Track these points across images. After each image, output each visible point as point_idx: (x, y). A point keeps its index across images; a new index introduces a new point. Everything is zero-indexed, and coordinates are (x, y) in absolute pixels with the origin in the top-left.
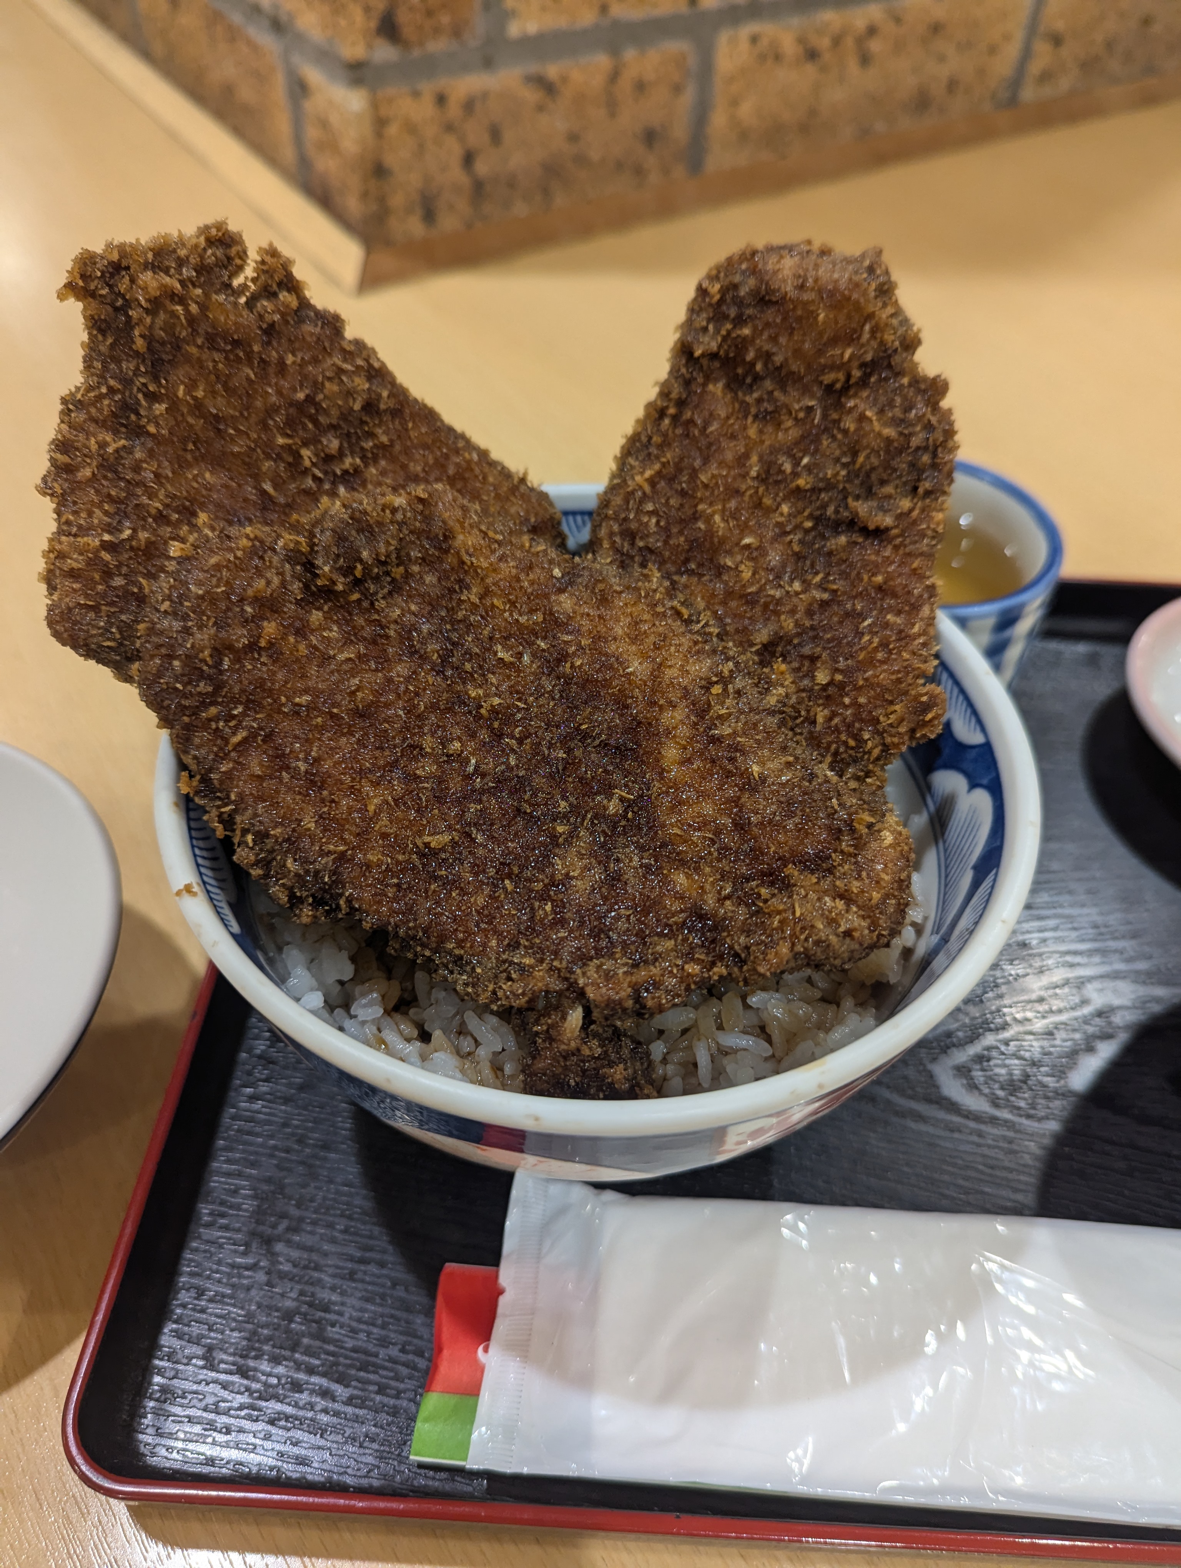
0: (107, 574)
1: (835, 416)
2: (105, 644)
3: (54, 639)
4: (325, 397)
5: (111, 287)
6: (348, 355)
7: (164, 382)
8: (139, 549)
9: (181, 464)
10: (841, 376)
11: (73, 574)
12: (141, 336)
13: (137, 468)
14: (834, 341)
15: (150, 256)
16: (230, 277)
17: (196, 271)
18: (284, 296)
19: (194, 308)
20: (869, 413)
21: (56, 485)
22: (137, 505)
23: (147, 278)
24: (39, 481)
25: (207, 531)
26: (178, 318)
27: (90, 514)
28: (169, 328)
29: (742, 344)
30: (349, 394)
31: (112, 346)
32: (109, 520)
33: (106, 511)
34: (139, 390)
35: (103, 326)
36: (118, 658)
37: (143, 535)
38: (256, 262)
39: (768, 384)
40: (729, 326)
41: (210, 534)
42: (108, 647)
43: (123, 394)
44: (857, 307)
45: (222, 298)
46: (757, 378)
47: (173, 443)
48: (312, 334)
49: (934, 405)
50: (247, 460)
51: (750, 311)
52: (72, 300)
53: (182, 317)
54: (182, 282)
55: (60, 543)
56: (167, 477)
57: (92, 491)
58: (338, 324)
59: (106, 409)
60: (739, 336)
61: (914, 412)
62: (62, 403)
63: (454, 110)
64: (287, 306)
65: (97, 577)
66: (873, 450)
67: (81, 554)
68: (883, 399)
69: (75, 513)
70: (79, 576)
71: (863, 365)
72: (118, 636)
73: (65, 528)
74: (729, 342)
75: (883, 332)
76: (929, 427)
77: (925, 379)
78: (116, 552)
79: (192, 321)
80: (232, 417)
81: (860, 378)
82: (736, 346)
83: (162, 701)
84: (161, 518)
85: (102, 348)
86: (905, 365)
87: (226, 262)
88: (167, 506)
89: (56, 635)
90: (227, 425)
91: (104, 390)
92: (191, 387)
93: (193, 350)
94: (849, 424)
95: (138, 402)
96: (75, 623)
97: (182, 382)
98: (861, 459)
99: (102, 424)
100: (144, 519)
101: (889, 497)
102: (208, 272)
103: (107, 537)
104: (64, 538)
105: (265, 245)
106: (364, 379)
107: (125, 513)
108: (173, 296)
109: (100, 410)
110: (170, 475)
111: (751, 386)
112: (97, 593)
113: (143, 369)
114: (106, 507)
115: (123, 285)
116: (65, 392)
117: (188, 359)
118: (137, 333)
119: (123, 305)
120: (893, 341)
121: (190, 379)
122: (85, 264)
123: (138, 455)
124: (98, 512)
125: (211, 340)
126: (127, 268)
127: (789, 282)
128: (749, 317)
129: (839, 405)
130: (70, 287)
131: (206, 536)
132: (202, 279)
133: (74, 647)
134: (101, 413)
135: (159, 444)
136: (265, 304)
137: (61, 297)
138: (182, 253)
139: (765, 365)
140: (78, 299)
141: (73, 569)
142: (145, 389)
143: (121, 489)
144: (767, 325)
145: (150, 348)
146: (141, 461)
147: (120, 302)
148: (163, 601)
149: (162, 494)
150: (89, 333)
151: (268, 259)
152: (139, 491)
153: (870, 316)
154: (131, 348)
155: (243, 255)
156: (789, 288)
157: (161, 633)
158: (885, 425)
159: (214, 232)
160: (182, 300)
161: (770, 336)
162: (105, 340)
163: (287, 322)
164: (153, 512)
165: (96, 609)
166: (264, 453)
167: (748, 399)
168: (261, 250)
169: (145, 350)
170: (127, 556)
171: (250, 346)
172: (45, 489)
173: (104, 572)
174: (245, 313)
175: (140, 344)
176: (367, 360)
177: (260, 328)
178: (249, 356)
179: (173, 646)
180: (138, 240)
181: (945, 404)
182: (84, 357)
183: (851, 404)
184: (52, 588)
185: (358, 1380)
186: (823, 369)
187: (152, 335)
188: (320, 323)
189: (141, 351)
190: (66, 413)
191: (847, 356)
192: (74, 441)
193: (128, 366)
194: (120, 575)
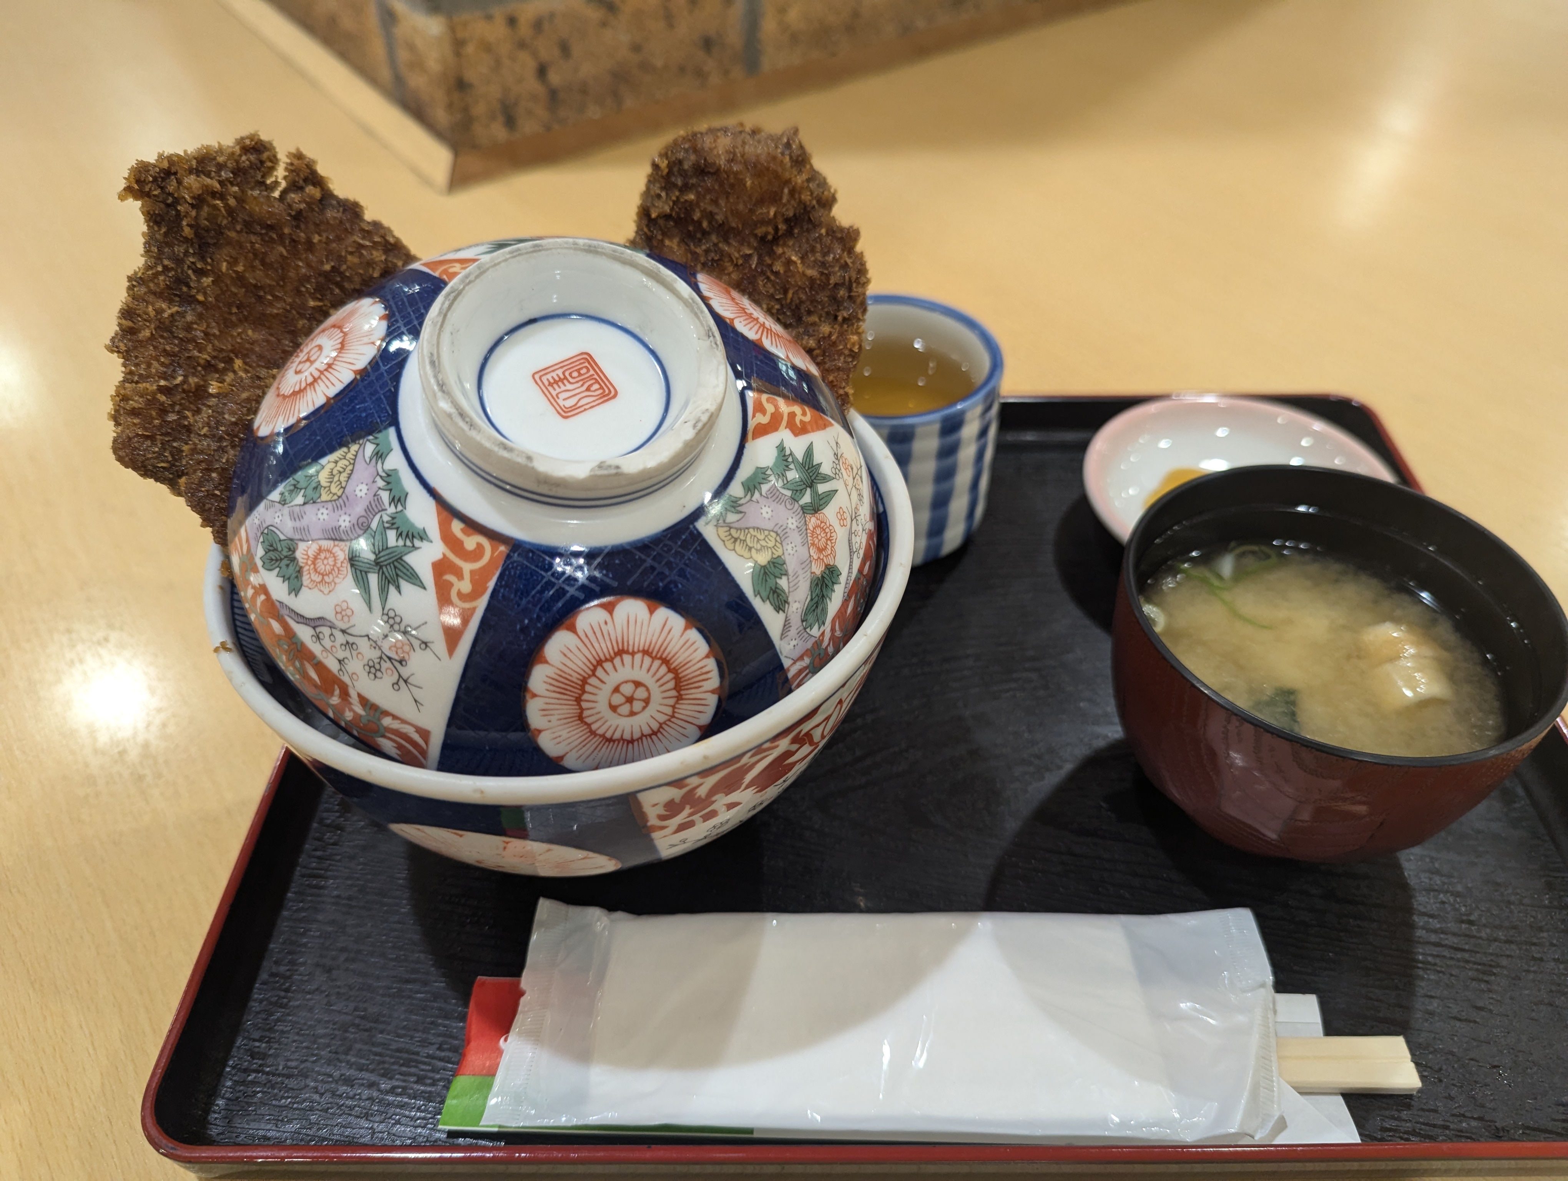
0: (163, 411)
1: (769, 261)
2: (159, 465)
3: (118, 463)
4: (348, 267)
5: (162, 188)
6: (367, 234)
7: (209, 260)
8: (190, 391)
9: (227, 324)
10: (770, 229)
11: (134, 412)
12: (188, 225)
13: (188, 328)
14: (761, 202)
15: (194, 163)
16: (263, 177)
17: (232, 173)
18: (310, 189)
19: (232, 202)
20: (794, 258)
21: (121, 344)
22: (189, 358)
23: (191, 181)
24: (108, 342)
25: (242, 374)
26: (220, 210)
27: (149, 365)
28: (211, 218)
29: (689, 207)
30: (370, 264)
31: (166, 234)
32: (165, 370)
33: (163, 363)
34: (189, 267)
35: (158, 219)
36: (171, 476)
37: (193, 380)
38: (287, 164)
39: (714, 238)
40: (677, 193)
41: (244, 375)
42: (162, 467)
43: (176, 271)
44: (777, 176)
45: (256, 193)
46: (705, 233)
47: (220, 308)
48: (335, 218)
49: (850, 250)
50: (284, 319)
51: (693, 181)
52: (131, 200)
53: (223, 209)
54: (221, 183)
55: (125, 389)
56: (214, 335)
57: (151, 348)
58: (357, 210)
59: (162, 283)
60: (686, 201)
61: (832, 256)
62: (129, 281)
63: (524, 29)
64: (311, 197)
65: (154, 413)
66: (800, 287)
67: (141, 396)
68: (805, 247)
69: (136, 365)
70: (140, 414)
71: (787, 221)
72: (170, 459)
73: (129, 377)
74: (680, 206)
75: (800, 193)
76: (845, 267)
77: (842, 229)
78: (170, 394)
79: (230, 211)
80: (270, 285)
81: (786, 230)
82: (686, 209)
83: (204, 505)
84: (209, 367)
85: (157, 236)
86: (822, 219)
87: (259, 165)
88: (214, 357)
89: (120, 459)
90: (265, 293)
91: (160, 269)
92: (233, 262)
93: (232, 234)
94: (778, 267)
95: (188, 276)
96: (135, 449)
97: (226, 261)
98: (790, 295)
99: (159, 295)
100: (194, 368)
101: (814, 324)
102: (244, 174)
103: (162, 383)
104: (127, 385)
105: (293, 151)
106: (381, 252)
107: (178, 364)
108: (214, 194)
109: (157, 284)
110: (217, 333)
111: (700, 240)
112: (154, 426)
113: (191, 251)
114: (162, 360)
115: (172, 186)
116: (130, 273)
117: (229, 242)
118: (184, 223)
119: (173, 202)
120: (810, 201)
121: (231, 257)
122: (140, 171)
123: (189, 318)
124: (155, 364)
125: (248, 226)
126: (175, 174)
127: (723, 157)
128: (693, 185)
129: (771, 253)
130: (129, 190)
131: (241, 377)
132: (239, 179)
133: (134, 469)
134: (159, 287)
135: (207, 309)
136: (293, 196)
137: (122, 198)
138: (221, 159)
139: (710, 223)
140: (136, 198)
141: (134, 408)
142: (194, 267)
143: (175, 345)
144: (708, 191)
145: (196, 234)
146: (192, 323)
147: (170, 200)
148: (203, 427)
149: (209, 348)
150: (148, 226)
151: (296, 162)
152: (191, 347)
153: (788, 182)
154: (181, 236)
155: (274, 160)
156: (722, 162)
157: (202, 452)
158: (808, 267)
159: (248, 142)
160: (222, 197)
161: (712, 200)
162: (160, 230)
163: (313, 210)
164: (202, 362)
165: (152, 438)
166: (298, 313)
167: (698, 250)
168: (290, 155)
169: (193, 236)
170: (179, 397)
171: (281, 229)
172: (113, 347)
173: (160, 410)
174: (276, 204)
175: (187, 231)
176: (383, 237)
177: (290, 215)
178: (281, 236)
179: (211, 462)
180: (185, 151)
181: (859, 248)
182: (145, 244)
183: (780, 251)
184: (117, 424)
185: (400, 1074)
186: (756, 224)
187: (197, 223)
188: (341, 209)
189: (190, 237)
190: (130, 288)
191: (772, 213)
192: (135, 309)
193: (179, 250)
194: (173, 412)
